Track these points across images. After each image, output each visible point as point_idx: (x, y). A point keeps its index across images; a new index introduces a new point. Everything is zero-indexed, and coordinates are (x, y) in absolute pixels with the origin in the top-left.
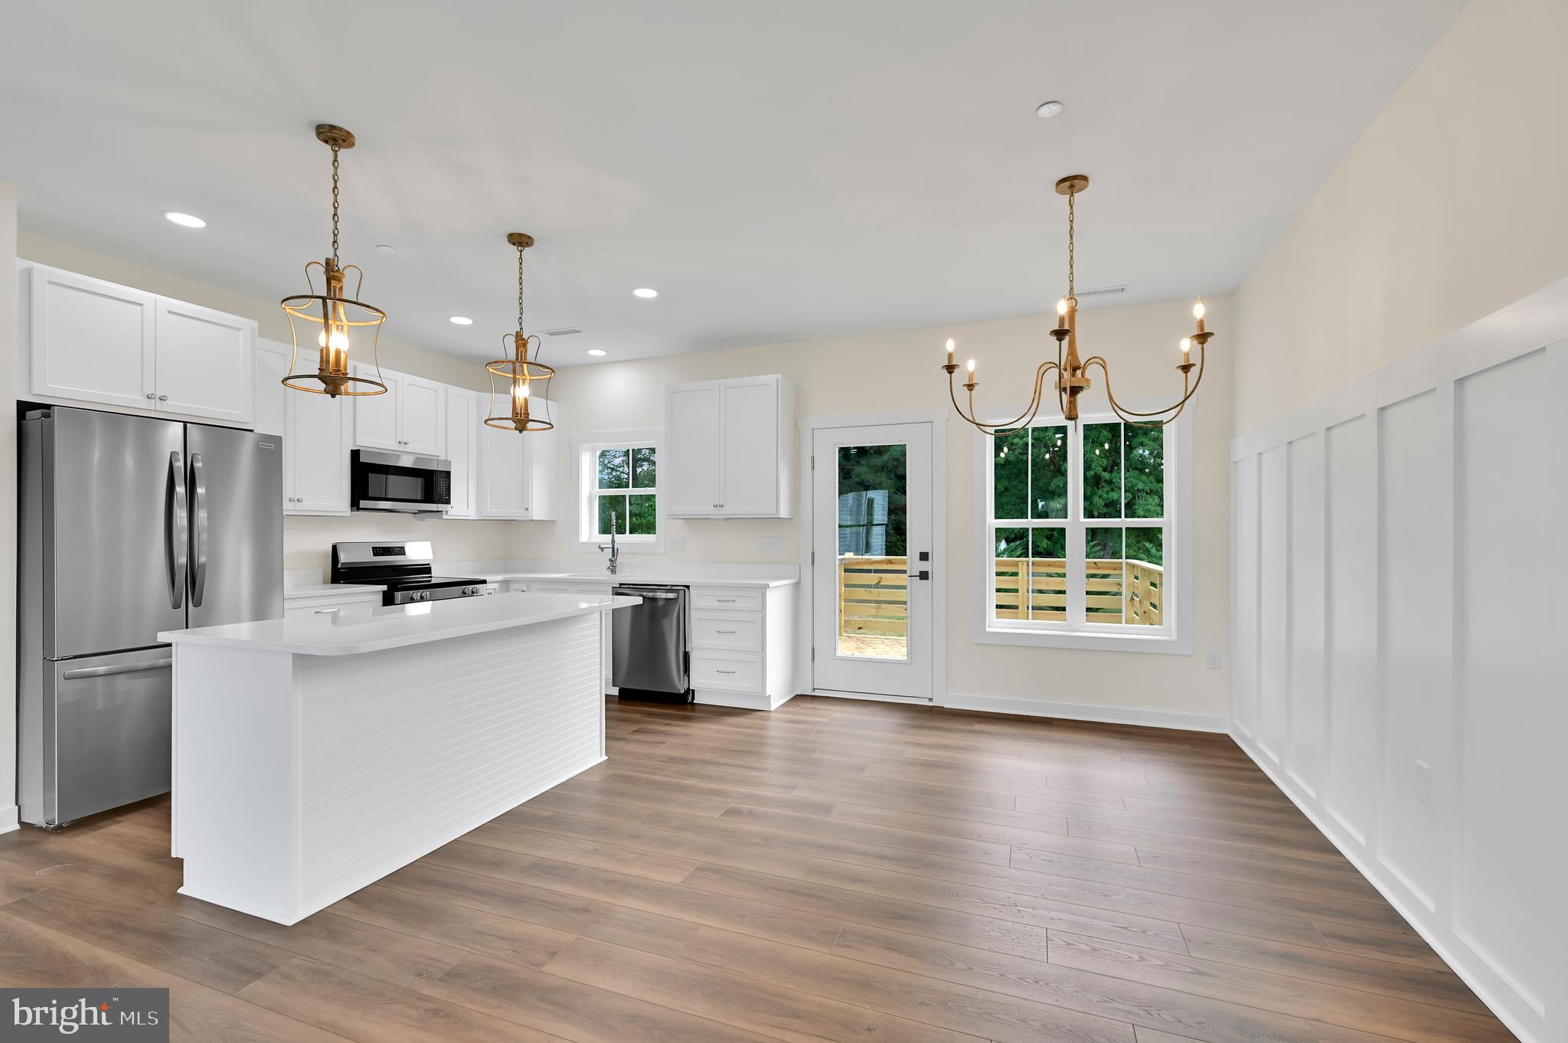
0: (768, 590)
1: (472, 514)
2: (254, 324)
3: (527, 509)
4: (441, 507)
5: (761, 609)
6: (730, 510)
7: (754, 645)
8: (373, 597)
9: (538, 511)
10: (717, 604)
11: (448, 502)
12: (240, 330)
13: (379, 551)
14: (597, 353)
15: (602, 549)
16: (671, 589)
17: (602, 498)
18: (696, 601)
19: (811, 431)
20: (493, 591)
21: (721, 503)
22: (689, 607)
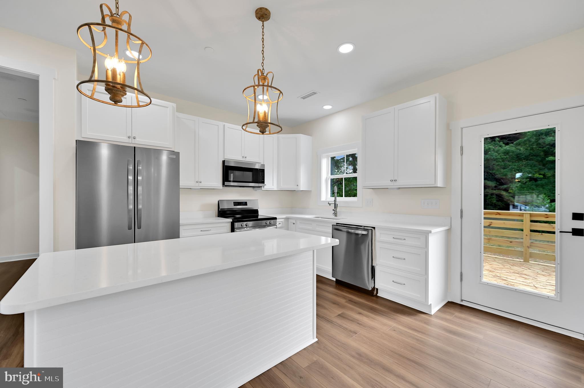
0: (430, 234)
1: (275, 188)
2: (174, 105)
3: (298, 185)
4: (260, 185)
5: (425, 247)
6: (402, 182)
7: (420, 270)
8: (226, 224)
9: (303, 187)
10: (393, 240)
11: (263, 182)
12: (168, 107)
13: (237, 203)
14: (327, 107)
15: (330, 204)
16: (365, 228)
17: (332, 180)
18: (379, 236)
19: (460, 130)
20: (281, 223)
21: (395, 178)
22: (375, 240)
